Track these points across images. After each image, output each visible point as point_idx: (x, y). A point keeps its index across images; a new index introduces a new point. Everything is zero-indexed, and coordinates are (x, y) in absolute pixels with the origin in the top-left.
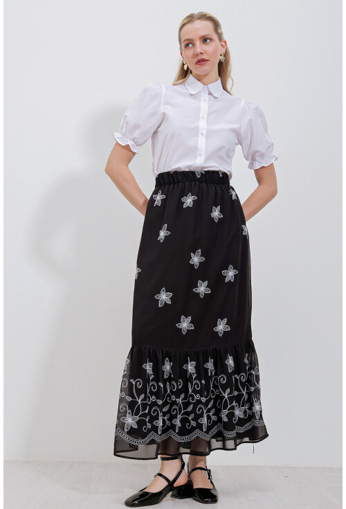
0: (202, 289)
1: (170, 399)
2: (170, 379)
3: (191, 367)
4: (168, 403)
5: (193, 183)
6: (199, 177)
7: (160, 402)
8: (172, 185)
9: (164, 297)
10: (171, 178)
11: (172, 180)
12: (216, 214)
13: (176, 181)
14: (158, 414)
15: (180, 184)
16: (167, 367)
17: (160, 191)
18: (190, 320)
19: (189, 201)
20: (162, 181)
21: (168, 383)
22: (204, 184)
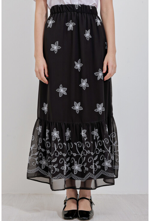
0: (84, 84)
1: (70, 154)
2: (69, 141)
3: (83, 133)
4: (69, 156)
5: (73, 13)
6: (77, 9)
7: (65, 155)
8: (59, 14)
9: (62, 91)
10: (59, 9)
11: (59, 11)
12: (88, 35)
13: (62, 11)
14: (63, 162)
15: (64, 13)
16: (68, 134)
17: (52, 18)
18: (80, 104)
19: (71, 26)
20: (53, 11)
21: (69, 144)
22: (80, 14)
